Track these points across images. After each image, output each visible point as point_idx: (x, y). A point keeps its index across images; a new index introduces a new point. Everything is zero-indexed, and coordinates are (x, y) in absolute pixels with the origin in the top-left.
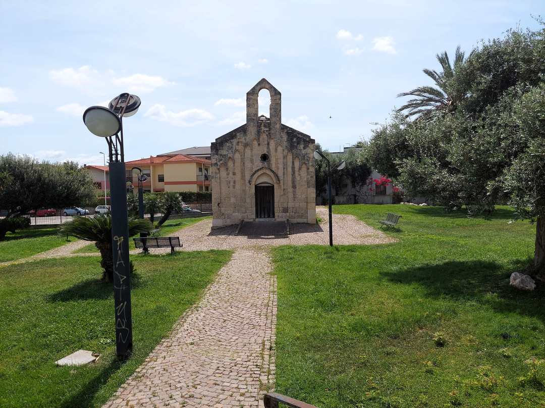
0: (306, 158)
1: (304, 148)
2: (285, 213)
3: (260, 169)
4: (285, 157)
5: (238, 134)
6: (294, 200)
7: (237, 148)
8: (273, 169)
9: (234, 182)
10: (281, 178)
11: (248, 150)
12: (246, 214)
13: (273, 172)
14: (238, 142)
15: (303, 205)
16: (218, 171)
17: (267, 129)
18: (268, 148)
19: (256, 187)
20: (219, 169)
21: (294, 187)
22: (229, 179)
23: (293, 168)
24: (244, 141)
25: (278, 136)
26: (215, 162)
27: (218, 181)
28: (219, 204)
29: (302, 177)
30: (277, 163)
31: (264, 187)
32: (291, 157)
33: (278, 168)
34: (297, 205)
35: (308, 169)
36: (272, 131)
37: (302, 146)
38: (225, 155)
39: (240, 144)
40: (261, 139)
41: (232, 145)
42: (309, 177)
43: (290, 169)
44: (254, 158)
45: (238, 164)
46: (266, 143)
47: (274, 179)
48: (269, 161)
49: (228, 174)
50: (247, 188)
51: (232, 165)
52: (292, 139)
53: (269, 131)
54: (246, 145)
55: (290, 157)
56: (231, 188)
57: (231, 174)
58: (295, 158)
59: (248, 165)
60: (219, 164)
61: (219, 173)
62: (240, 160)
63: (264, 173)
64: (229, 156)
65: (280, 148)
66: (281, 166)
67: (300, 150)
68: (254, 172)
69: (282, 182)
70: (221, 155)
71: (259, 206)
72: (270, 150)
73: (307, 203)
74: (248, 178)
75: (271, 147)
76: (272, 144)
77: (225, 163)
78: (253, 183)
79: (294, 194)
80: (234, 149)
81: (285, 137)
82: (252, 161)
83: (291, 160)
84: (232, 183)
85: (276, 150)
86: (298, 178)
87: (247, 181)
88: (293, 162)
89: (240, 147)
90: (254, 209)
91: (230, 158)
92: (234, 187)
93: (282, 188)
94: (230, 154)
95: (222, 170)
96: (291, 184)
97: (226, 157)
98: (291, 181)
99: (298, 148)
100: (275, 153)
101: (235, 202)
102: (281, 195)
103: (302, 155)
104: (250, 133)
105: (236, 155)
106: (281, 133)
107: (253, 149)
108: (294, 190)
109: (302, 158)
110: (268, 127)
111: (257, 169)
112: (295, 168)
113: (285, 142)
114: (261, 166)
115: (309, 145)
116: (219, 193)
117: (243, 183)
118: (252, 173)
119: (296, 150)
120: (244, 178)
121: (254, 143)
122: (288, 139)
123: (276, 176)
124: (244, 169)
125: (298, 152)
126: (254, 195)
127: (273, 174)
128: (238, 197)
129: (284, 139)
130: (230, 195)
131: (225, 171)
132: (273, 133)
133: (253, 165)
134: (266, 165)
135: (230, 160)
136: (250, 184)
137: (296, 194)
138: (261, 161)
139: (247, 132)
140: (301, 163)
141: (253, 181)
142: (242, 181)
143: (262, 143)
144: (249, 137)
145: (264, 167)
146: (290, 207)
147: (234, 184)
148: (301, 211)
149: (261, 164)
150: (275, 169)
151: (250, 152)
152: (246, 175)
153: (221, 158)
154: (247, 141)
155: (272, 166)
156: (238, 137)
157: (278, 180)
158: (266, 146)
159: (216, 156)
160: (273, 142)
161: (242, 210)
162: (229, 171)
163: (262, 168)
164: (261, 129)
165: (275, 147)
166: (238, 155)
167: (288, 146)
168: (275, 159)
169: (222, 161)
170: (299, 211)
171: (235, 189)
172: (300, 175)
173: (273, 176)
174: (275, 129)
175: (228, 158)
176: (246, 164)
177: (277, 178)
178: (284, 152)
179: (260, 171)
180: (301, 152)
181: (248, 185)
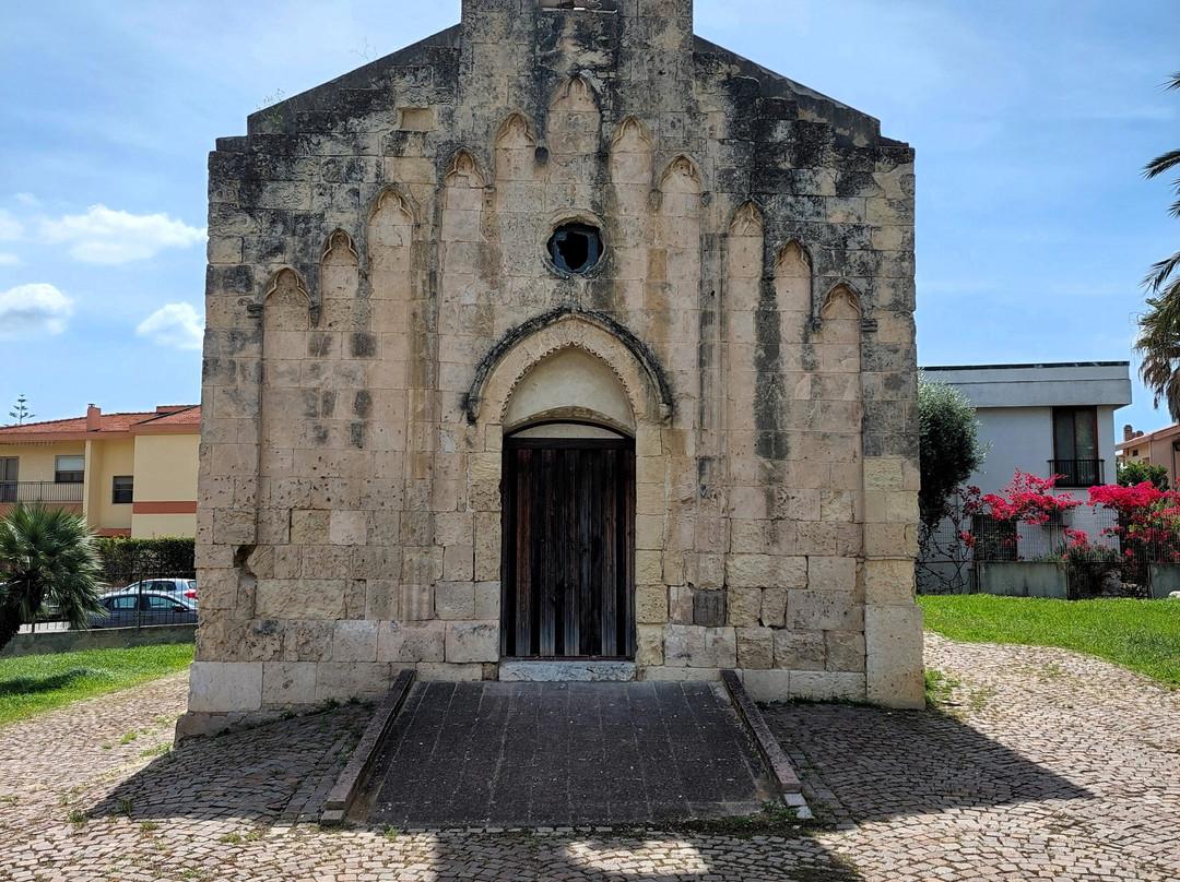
0: (854, 254)
1: (844, 190)
2: (710, 624)
3: (545, 321)
4: (713, 244)
5: (401, 84)
6: (774, 539)
7: (392, 177)
8: (634, 325)
9: (363, 402)
10: (685, 382)
11: (464, 194)
12: (433, 628)
13: (630, 341)
14: (402, 136)
15: (833, 570)
16: (247, 325)
17: (598, 57)
18: (602, 180)
19: (513, 446)
20: (257, 311)
21: (772, 445)
22: (329, 380)
23: (767, 319)
24: (440, 131)
25: (670, 101)
26: (236, 260)
27: (250, 389)
28: (243, 553)
29: (829, 384)
30: (658, 285)
31: (561, 446)
32: (754, 245)
33: (662, 315)
34: (791, 572)
35: (868, 327)
36: (633, 73)
37: (826, 179)
38: (306, 218)
39: (411, 148)
40: (554, 123)
41: (360, 150)
42: (874, 380)
43: (744, 327)
44: (505, 244)
45: (394, 280)
46: (589, 145)
47: (636, 389)
48: (608, 270)
49: (320, 348)
50: (449, 445)
51: (352, 289)
52: (762, 129)
53: (615, 66)
54: (454, 157)
55: (746, 247)
56: (339, 440)
57: (341, 346)
58: (782, 253)
59: (463, 288)
60: (260, 274)
61: (259, 336)
62: (405, 254)
63: (571, 350)
64: (333, 221)
65: (680, 187)
66: (684, 304)
67: (817, 200)
68: (499, 334)
69: (688, 410)
70: (278, 216)
71: (524, 573)
72: (611, 194)
73: (862, 557)
74: (455, 374)
75: (618, 177)
76: (631, 151)
77: (304, 268)
78: (492, 411)
79: (770, 497)
80: (370, 177)
81: (717, 113)
83: (756, 268)
84: (343, 413)
85: (655, 192)
86: (798, 388)
87: (450, 401)
88: (767, 280)
89: (413, 170)
90: (493, 590)
91: (338, 236)
92: (358, 436)
93: (691, 451)
94: (341, 211)
95: (282, 320)
96: (753, 426)
97: (309, 231)
98: (752, 409)
99: (802, 186)
100: (647, 215)
101: (362, 542)
102: (684, 502)
103: (830, 237)
104: (486, 78)
105: (378, 218)
106: (688, 85)
107: (499, 186)
108: (769, 465)
109: (831, 255)
110: (605, 44)
111: (521, 320)
112: (783, 317)
113: (714, 147)
114: (548, 300)
115: (876, 176)
116: (252, 474)
117: (419, 410)
118: (485, 346)
119: (790, 199)
120: (431, 376)
121: (505, 143)
122: (739, 126)
123: (648, 367)
124: (432, 317)
125: (802, 214)
126: (495, 493)
127: (631, 355)
128: (382, 504)
129: (707, 127)
130: (330, 490)
131: (302, 328)
132: (635, 86)
133: (497, 291)
134: (584, 297)
135: (341, 252)
136: (472, 420)
137: (784, 496)
138: (548, 270)
139: (464, 74)
140: (824, 288)
141: (490, 401)
142: (414, 394)
143: (560, 147)
144: (473, 102)
145: (569, 311)
146: (743, 583)
147: (357, 419)
148: (817, 615)
149: (552, 284)
150: (647, 320)
151: (478, 206)
152: (444, 356)
153: (279, 233)
154: (463, 131)
155: (622, 299)
156: (397, 105)
157: (661, 399)
158: (591, 166)
159: (244, 225)
160: (635, 140)
161: (409, 600)
162: (330, 325)
163: (558, 312)
164: (559, 56)
165: (645, 174)
166: (398, 218)
167: (734, 171)
168: (645, 260)
169: (279, 258)
170: (802, 613)
171: (361, 453)
172: (810, 367)
173: (630, 370)
174: (652, 59)
175: (323, 238)
176: (445, 283)
177: (657, 385)
178: (706, 209)
179: (541, 335)
180: (819, 214)
181: (453, 428)
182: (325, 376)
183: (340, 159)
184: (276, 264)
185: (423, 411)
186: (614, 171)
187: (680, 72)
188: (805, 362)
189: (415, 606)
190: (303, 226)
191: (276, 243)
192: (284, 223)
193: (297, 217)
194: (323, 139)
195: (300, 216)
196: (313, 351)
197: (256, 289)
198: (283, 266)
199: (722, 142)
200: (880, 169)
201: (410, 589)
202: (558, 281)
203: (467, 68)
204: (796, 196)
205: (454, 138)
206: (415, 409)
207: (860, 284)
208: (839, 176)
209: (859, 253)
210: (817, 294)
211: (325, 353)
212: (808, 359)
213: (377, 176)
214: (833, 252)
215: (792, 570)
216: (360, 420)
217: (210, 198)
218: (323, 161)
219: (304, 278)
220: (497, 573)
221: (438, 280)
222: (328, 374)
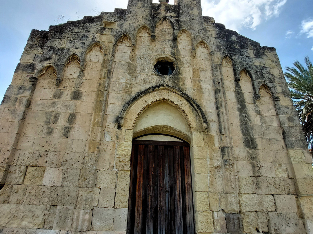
1: (257, 56)
3: (153, 89)
4: (215, 68)
6: (258, 186)
7: (98, 40)
8: (190, 92)
9: (72, 118)
10: (212, 116)
11: (124, 48)
13: (188, 99)
14: (104, 29)
16: (28, 84)
17: (172, 14)
18: (174, 47)
19: (136, 143)
20: (33, 79)
21: (250, 143)
22: (59, 108)
23: (239, 94)
24: (118, 28)
25: (197, 26)
26: (31, 61)
27: (21, 109)
29: (267, 120)
30: (197, 79)
31: (157, 144)
32: (231, 70)
33: (200, 90)
35: (276, 99)
36: (184, 18)
38: (63, 50)
39: (106, 32)
40: (157, 30)
41: (88, 32)
42: (283, 118)
43: (231, 96)
44: (138, 63)
45: (93, 73)
46: (170, 37)
47: (192, 117)
48: (178, 74)
49: (57, 96)
51: (76, 76)
53: (178, 16)
54: (121, 36)
55: (227, 71)
56: (57, 134)
57: (67, 95)
58: (241, 73)
59: (120, 77)
60: (39, 67)
61: (33, 89)
62: (99, 65)
63: (164, 102)
64: (72, 51)
65: (202, 51)
66: (207, 86)
67: (249, 58)
68: (134, 93)
69: (214, 127)
70: (52, 49)
72: (178, 51)
74: (114, 108)
75: (180, 46)
76: (184, 43)
77: (57, 65)
78: (129, 123)
79: (253, 166)
80: (90, 39)
82: (131, 70)
83: (232, 77)
84: (62, 122)
85: (193, 52)
86: (256, 120)
87: (111, 119)
88: (237, 80)
89: (106, 38)
91: (74, 56)
92: (66, 132)
93: (217, 145)
94: (76, 48)
95: (44, 85)
96: (241, 135)
97: (63, 54)
98: (239, 128)
99: (244, 53)
100: (191, 58)
101: (58, 185)
102: (216, 168)
103: (256, 69)
104: (135, 16)
105: (91, 53)
106: (202, 23)
107: (137, 46)
108: (250, 152)
109: (258, 75)
110: (174, 12)
111: (143, 89)
112: (245, 94)
113: (213, 39)
114: (155, 82)
115: (266, 53)
116: (10, 147)
117: (96, 121)
118: (128, 98)
119: (240, 56)
120: (103, 107)
121: (140, 35)
122: (220, 34)
123: (196, 108)
124: (107, 85)
125: (245, 61)
126: (128, 161)
127: (189, 104)
128: (72, 165)
129: (210, 34)
130: (48, 157)
131: (52, 88)
132: (185, 22)
133: (134, 79)
134: (169, 82)
135: (74, 62)
136: (120, 127)
137: (259, 166)
138: (155, 73)
139: (128, 15)
140: (258, 84)
141: (128, 120)
142: (95, 114)
143: (159, 37)
144: (129, 21)
145: (163, 86)
146: (248, 209)
147: (68, 125)
148: (284, 225)
149: (156, 78)
150: (194, 91)
151: (130, 52)
152: (110, 101)
153: (50, 54)
154: (126, 29)
155: (184, 84)
156: (104, 21)
157: (203, 121)
158: (170, 43)
159: (38, 51)
160: (185, 37)
161: (78, 219)
162: (64, 87)
163: (159, 86)
164: (159, 13)
165: (189, 46)
166: (99, 53)
167: (221, 46)
168: (191, 71)
169: (48, 61)
170: (277, 225)
171: (67, 140)
172: (259, 112)
173: (189, 110)
174: (190, 16)
175: (67, 56)
176: (114, 75)
177: (200, 115)
178: (213, 56)
179: (152, 95)
180: (251, 62)
181: (111, 130)
182: (57, 106)
183: (80, 34)
184: (46, 64)
185: (98, 122)
186: (178, 45)
187: (199, 20)
188: (256, 111)
189: (80, 222)
190: (61, 52)
191: (48, 57)
192: (54, 51)
193: (59, 50)
194: (74, 28)
195: (60, 49)
196: (55, 96)
197: (36, 72)
198: (49, 65)
199: (216, 38)
200: (267, 52)
201: (79, 212)
202: (159, 77)
203: (129, 13)
204: (242, 56)
205: (122, 31)
206: (94, 120)
207: (270, 84)
208: (255, 52)
209: (267, 75)
210: (256, 86)
211: (59, 97)
212: (257, 109)
213: (93, 39)
214: (258, 74)
215: (268, 201)
216: (69, 125)
217: (27, 42)
218: (73, 34)
219: (57, 69)
220: (126, 204)
221: (111, 74)
222: (59, 106)
